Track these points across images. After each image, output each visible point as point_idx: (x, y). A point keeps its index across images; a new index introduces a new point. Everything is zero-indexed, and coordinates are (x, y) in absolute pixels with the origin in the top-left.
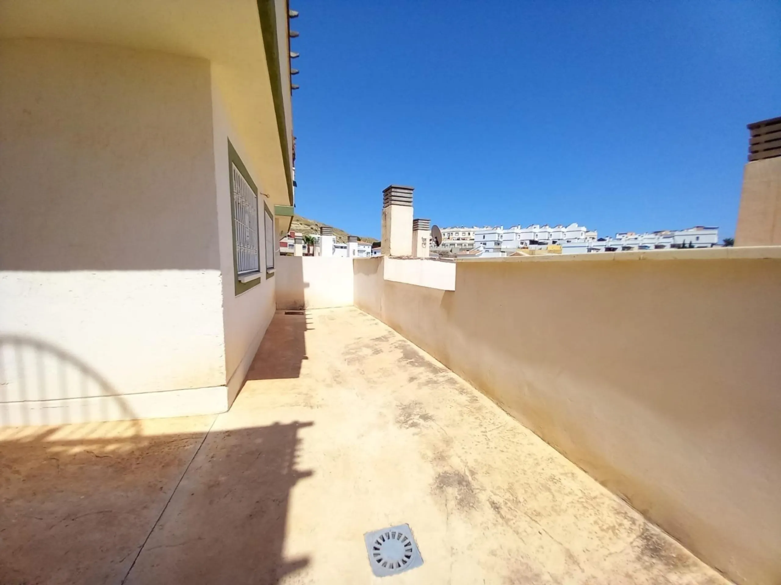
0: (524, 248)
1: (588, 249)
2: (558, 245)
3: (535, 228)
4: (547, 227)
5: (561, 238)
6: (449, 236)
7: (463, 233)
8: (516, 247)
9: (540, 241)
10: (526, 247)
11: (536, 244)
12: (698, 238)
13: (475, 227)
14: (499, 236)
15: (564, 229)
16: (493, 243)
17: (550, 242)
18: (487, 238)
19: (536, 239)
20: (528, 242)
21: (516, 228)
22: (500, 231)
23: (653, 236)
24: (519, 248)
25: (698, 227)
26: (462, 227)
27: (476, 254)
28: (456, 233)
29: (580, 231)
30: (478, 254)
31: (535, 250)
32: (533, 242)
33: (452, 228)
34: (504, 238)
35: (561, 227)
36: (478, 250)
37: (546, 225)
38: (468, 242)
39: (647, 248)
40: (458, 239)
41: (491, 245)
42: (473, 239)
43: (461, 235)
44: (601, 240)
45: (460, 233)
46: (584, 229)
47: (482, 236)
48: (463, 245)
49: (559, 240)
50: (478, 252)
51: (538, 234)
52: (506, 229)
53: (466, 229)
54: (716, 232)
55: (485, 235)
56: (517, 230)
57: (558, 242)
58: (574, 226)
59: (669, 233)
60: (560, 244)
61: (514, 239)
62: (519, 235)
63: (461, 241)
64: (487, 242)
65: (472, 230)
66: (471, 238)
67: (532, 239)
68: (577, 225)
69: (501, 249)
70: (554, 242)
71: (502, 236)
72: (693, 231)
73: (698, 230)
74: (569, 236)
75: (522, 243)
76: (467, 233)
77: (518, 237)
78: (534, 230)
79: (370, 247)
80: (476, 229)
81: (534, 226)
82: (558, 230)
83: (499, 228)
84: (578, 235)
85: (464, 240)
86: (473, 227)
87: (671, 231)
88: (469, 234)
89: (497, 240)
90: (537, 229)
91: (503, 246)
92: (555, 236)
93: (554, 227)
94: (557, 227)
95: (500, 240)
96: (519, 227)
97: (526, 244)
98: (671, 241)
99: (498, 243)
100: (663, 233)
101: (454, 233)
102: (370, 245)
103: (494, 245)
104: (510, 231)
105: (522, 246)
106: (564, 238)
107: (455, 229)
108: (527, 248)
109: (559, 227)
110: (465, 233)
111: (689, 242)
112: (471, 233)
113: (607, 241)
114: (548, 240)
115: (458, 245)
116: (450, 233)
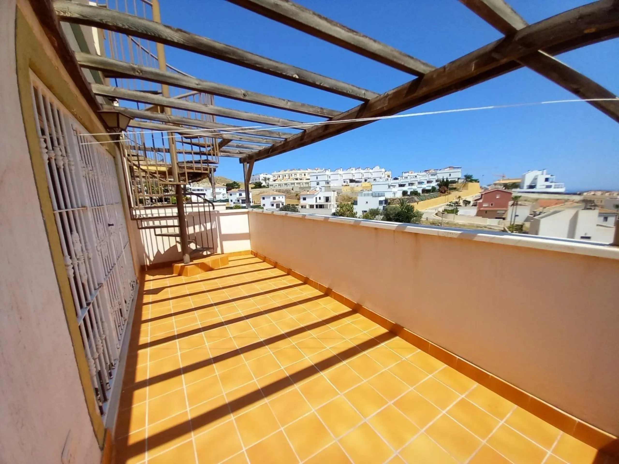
0: (346, 186)
1: (388, 186)
2: (368, 182)
3: (352, 170)
4: (360, 169)
5: (370, 177)
6: (290, 177)
7: (300, 174)
8: (341, 185)
9: (357, 180)
10: (347, 185)
11: (354, 182)
12: (450, 175)
13: (309, 170)
14: (328, 177)
15: (371, 171)
16: (324, 182)
17: (363, 180)
18: (320, 178)
19: (354, 179)
20: (348, 181)
21: (339, 170)
22: (328, 173)
23: (424, 173)
24: (343, 185)
25: (450, 167)
26: (299, 169)
27: (315, 194)
28: (295, 174)
29: (381, 172)
30: (316, 193)
31: (354, 187)
32: (352, 181)
33: (291, 170)
34: (331, 178)
35: (369, 169)
36: (315, 190)
37: (359, 168)
38: (305, 181)
39: (423, 183)
40: (297, 179)
41: (323, 184)
42: (309, 179)
43: (298, 176)
44: (396, 179)
45: (298, 175)
46: (383, 170)
47: (316, 177)
48: (301, 183)
49: (369, 178)
50: (316, 192)
51: (355, 174)
52: (332, 171)
53: (302, 171)
54: (459, 170)
55: (318, 176)
56: (340, 172)
57: (368, 180)
58: (377, 168)
59: (433, 171)
60: (369, 182)
61: (339, 179)
62: (342, 176)
63: (299, 181)
64: (320, 182)
65: (307, 171)
66: (307, 178)
67: (351, 178)
68: (379, 168)
69: (330, 187)
70: (366, 180)
71: (330, 177)
72: (447, 170)
73: (450, 169)
74: (374, 175)
75: (345, 182)
76: (303, 174)
77: (341, 177)
78: (352, 172)
79: (225, 189)
80: (309, 171)
81: (351, 169)
82: (367, 171)
83: (327, 171)
84: (380, 175)
85: (301, 179)
86: (307, 170)
87: (434, 170)
88: (305, 175)
89: (327, 180)
90: (354, 171)
91: (332, 185)
92: (366, 176)
93: (364, 169)
94: (366, 169)
95: (329, 180)
96: (341, 169)
97: (347, 182)
98: (436, 177)
99: (328, 183)
100: (430, 171)
101: (293, 175)
102: (225, 188)
103: (325, 183)
104: (335, 173)
105: (345, 184)
106: (372, 177)
107: (293, 171)
108: (349, 185)
109: (368, 169)
110: (301, 174)
111: (446, 178)
112: (306, 174)
113: (399, 179)
114: (361, 179)
115: (297, 183)
116: (290, 174)
